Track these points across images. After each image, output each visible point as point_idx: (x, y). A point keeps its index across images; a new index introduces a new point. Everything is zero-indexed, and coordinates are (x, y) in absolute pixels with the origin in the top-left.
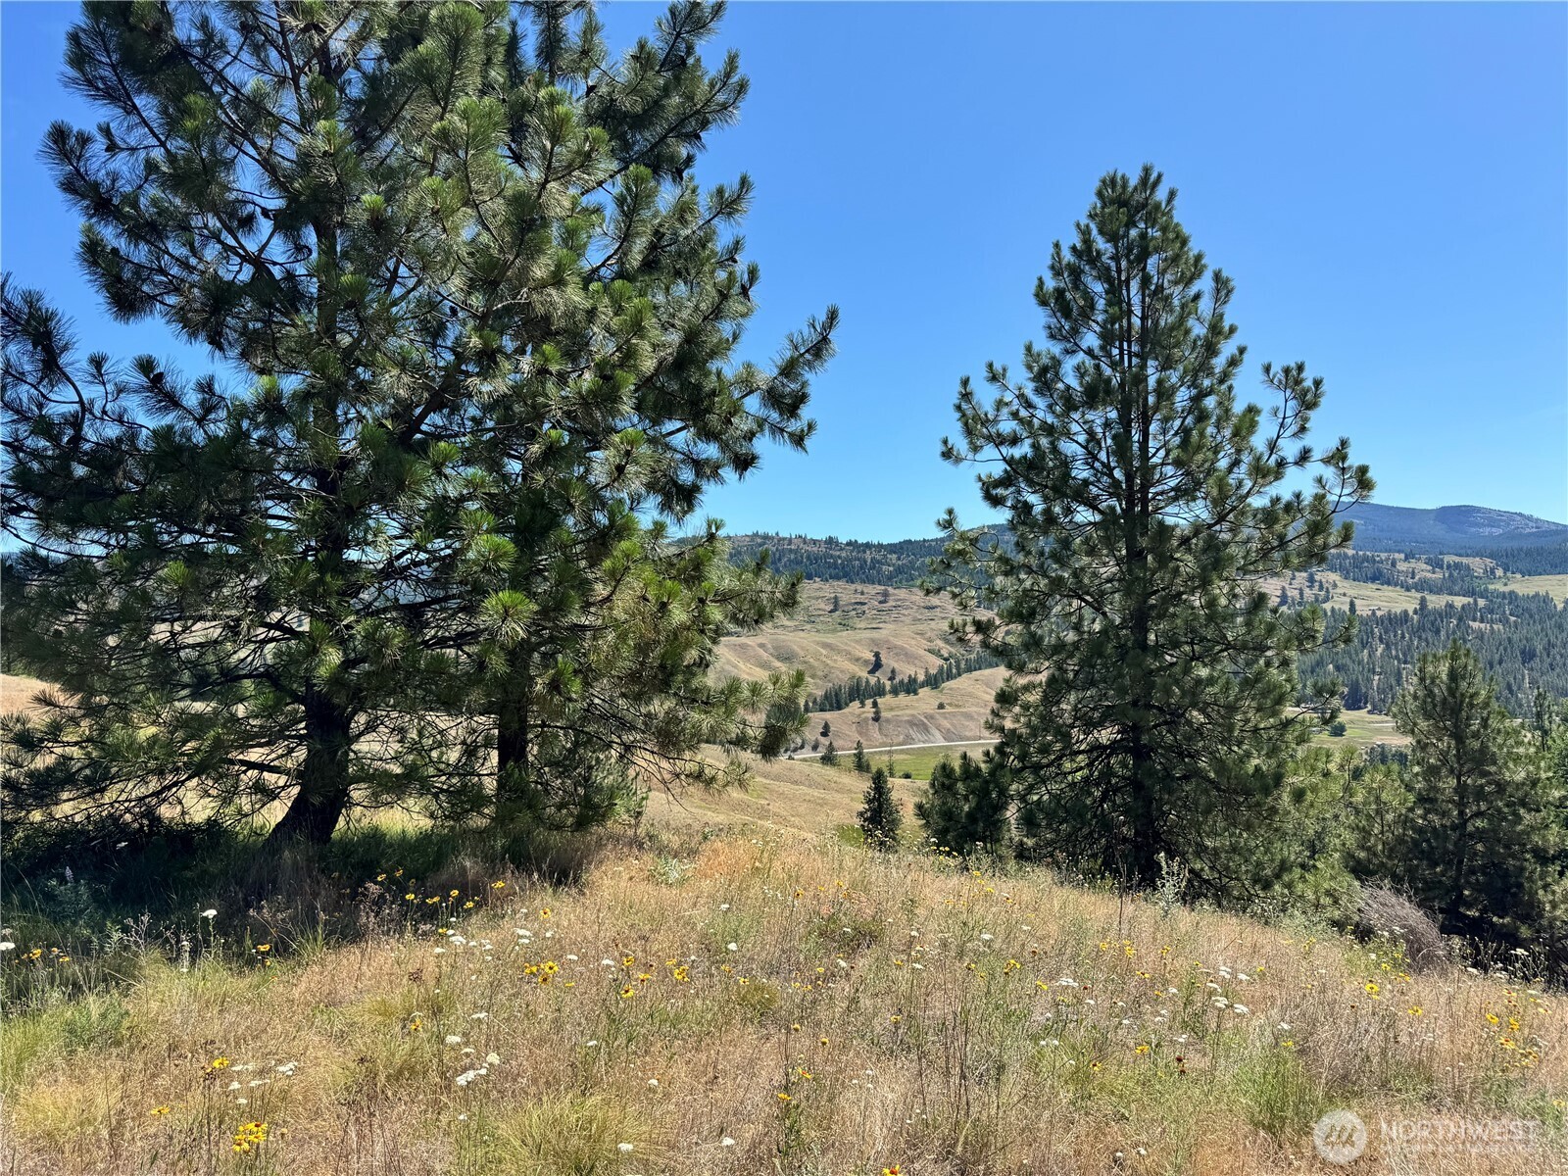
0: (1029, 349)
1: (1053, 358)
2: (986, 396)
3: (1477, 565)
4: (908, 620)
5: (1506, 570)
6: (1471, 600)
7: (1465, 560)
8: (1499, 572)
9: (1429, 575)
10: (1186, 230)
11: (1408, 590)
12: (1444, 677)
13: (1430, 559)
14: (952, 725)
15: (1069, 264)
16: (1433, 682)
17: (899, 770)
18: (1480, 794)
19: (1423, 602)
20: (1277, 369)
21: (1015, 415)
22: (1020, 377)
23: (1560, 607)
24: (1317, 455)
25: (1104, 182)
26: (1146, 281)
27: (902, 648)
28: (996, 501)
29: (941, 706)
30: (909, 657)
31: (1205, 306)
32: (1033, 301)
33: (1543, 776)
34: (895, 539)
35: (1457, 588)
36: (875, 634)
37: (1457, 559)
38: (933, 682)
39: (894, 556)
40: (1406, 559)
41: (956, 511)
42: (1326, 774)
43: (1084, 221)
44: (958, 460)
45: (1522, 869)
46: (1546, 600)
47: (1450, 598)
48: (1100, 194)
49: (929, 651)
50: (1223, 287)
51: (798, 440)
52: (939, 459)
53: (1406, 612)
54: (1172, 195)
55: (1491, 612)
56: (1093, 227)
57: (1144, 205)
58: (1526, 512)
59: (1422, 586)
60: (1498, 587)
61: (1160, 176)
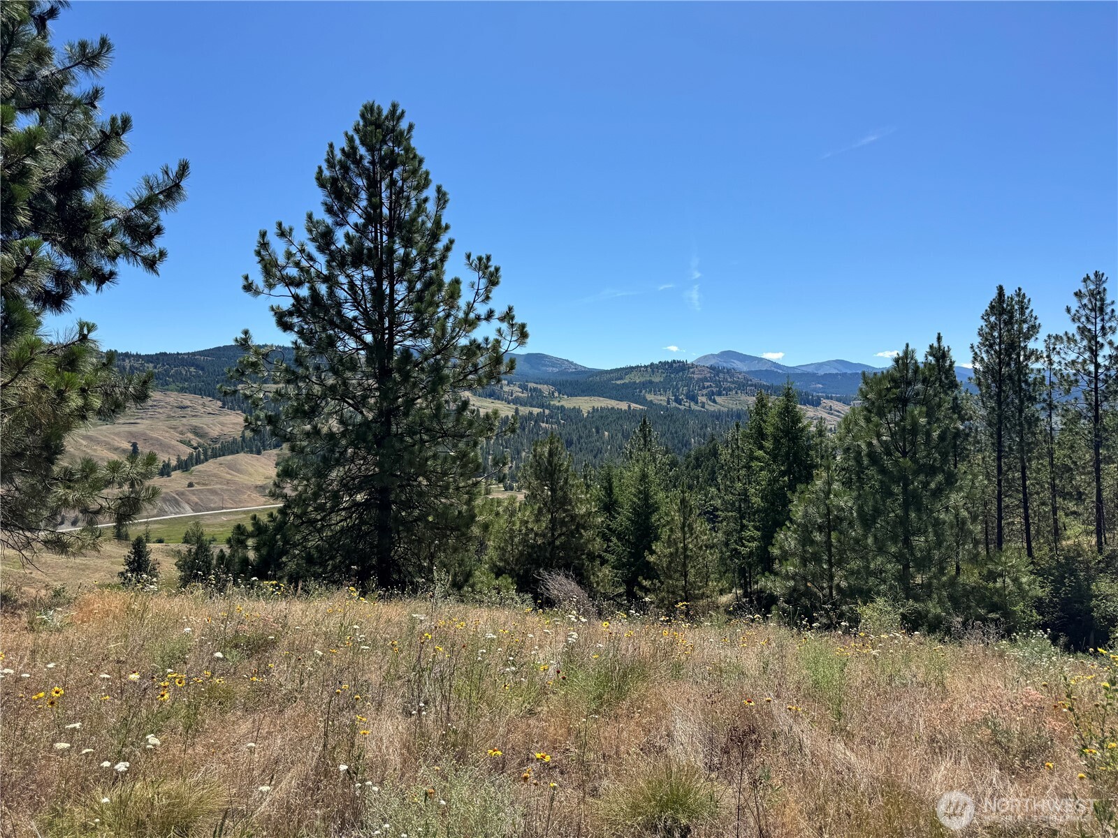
0: (310, 217)
1: (327, 227)
2: (278, 248)
3: (545, 389)
4: (163, 417)
5: (559, 393)
6: (542, 410)
7: (539, 386)
8: (556, 394)
9: (520, 394)
10: (420, 153)
11: (509, 403)
12: (546, 455)
13: (520, 385)
14: (200, 499)
15: (340, 161)
16: (540, 458)
17: (153, 537)
18: (563, 523)
19: (517, 411)
20: (474, 257)
21: (297, 264)
22: (301, 235)
23: (585, 415)
24: (497, 315)
25: (365, 107)
26: (393, 183)
27: (157, 440)
28: (286, 327)
29: (191, 485)
30: (165, 447)
31: (431, 207)
32: (315, 183)
33: (593, 510)
34: (152, 351)
35: (534, 403)
36: (133, 428)
37: (535, 385)
38: (184, 466)
39: (151, 365)
40: (508, 384)
41: (251, 332)
42: (497, 514)
43: (351, 132)
44: (257, 293)
45: (583, 564)
46: (579, 411)
47: (531, 409)
48: (363, 116)
49: (181, 442)
50: (442, 198)
51: (151, 264)
52: (242, 291)
53: (507, 416)
54: (411, 127)
55: (552, 418)
56: (356, 138)
57: (393, 130)
58: (570, 360)
59: (517, 401)
60: (555, 403)
61: (403, 113)
